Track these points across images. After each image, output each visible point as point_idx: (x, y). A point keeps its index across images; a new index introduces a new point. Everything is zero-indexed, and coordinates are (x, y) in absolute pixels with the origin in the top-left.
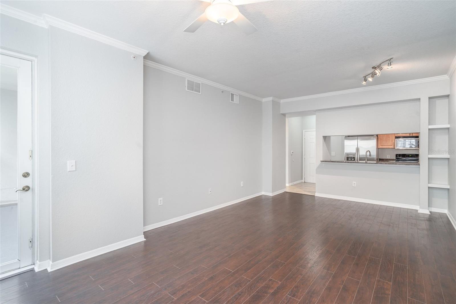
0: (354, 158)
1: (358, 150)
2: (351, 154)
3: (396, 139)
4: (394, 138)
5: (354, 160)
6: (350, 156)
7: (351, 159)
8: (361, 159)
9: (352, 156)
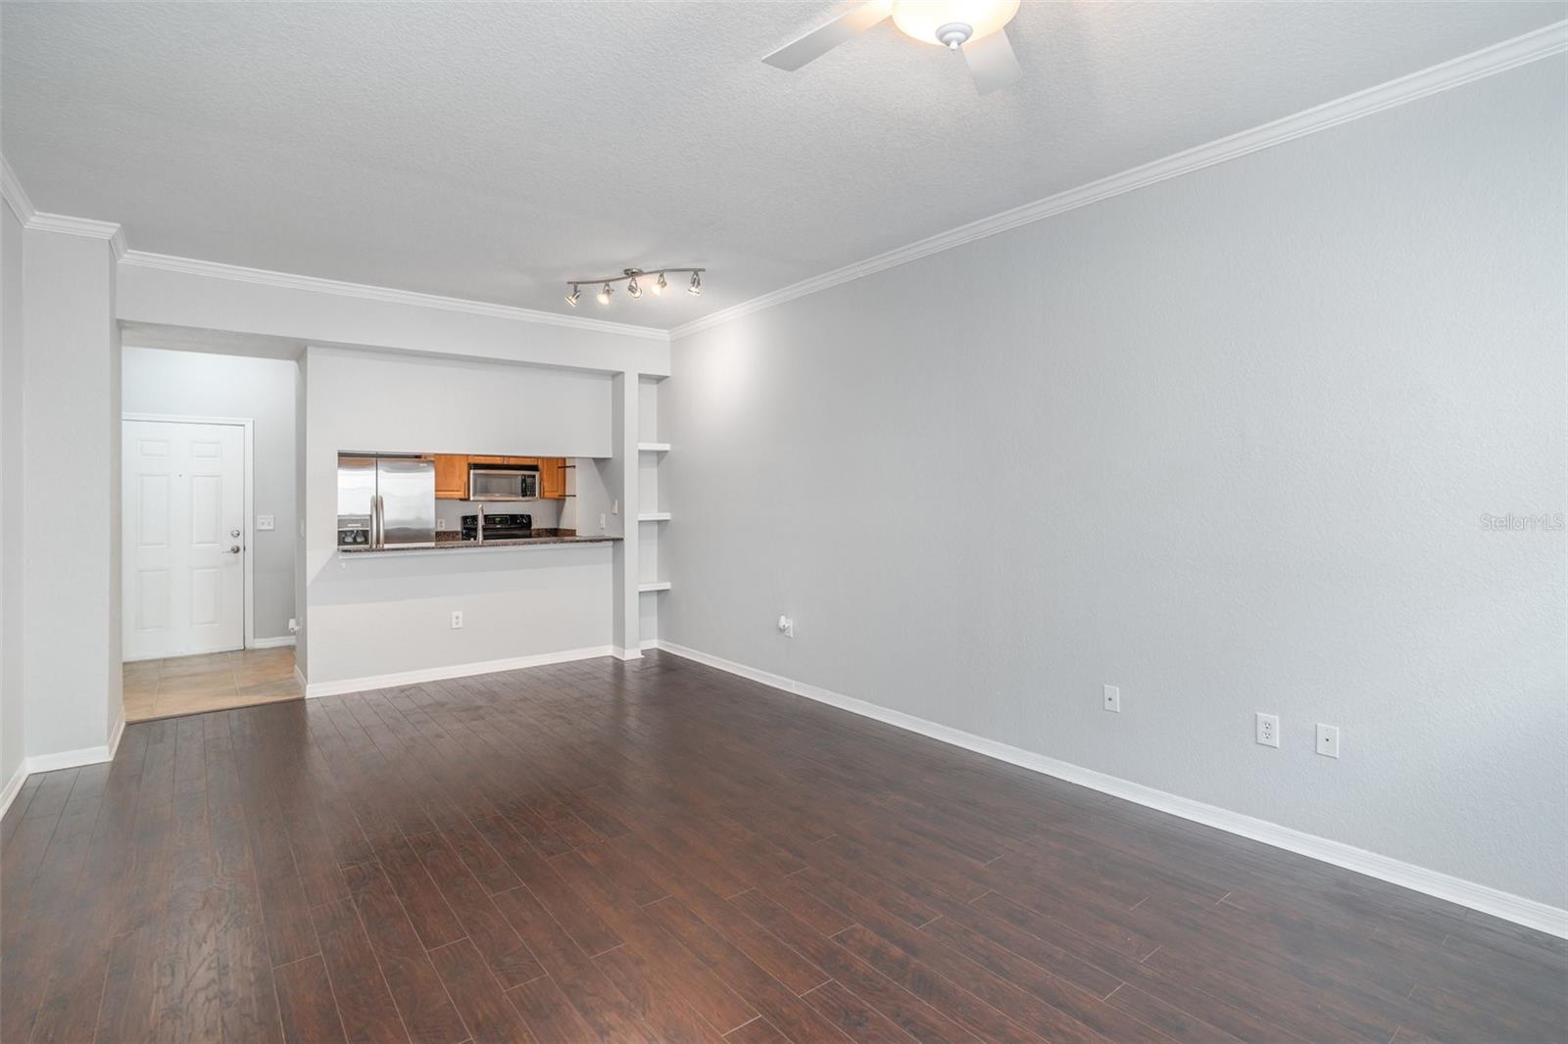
0: (365, 534)
1: (378, 504)
2: (356, 521)
3: (472, 472)
4: (465, 468)
5: (366, 542)
6: (351, 527)
7: (355, 539)
8: (391, 537)
9: (357, 527)
